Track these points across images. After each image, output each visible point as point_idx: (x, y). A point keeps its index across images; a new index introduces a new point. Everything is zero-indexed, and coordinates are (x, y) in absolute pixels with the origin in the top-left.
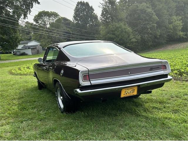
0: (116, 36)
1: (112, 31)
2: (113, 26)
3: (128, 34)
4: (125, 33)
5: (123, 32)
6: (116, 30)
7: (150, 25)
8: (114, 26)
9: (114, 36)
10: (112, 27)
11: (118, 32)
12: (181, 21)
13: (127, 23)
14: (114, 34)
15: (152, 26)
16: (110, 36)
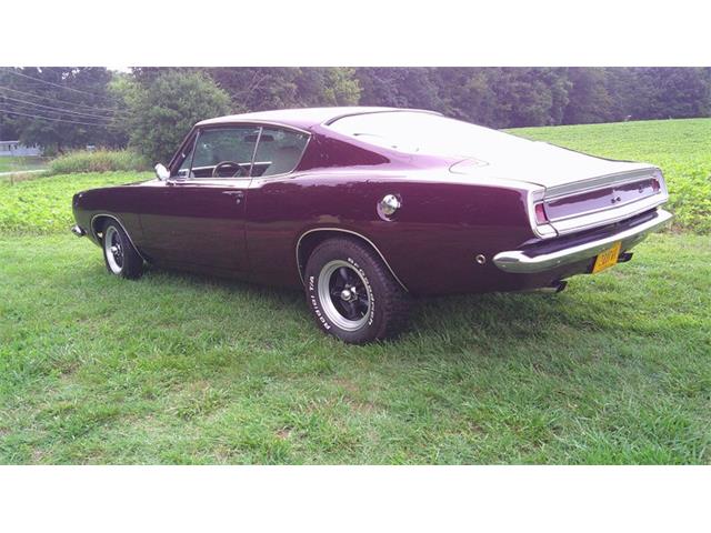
0: (181, 112)
1: (169, 97)
2: (169, 81)
3: (218, 107)
4: (209, 103)
5: (201, 102)
6: (182, 95)
7: (280, 85)
8: (173, 83)
9: (175, 112)
10: (166, 83)
11: (187, 99)
12: (357, 81)
13: (212, 76)
14: (175, 107)
15: (285, 88)
16: (162, 111)
